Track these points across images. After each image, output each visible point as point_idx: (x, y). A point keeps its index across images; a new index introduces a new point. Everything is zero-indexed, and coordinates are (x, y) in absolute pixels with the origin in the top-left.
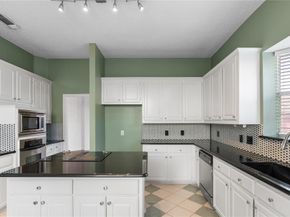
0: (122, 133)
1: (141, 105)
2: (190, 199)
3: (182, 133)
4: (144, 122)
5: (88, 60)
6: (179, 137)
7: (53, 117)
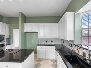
0: (32, 41)
1: (38, 32)
2: (51, 65)
3: (52, 42)
4: (38, 38)
5: (19, 17)
6: (51, 43)
7: (10, 36)
